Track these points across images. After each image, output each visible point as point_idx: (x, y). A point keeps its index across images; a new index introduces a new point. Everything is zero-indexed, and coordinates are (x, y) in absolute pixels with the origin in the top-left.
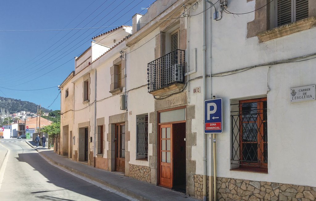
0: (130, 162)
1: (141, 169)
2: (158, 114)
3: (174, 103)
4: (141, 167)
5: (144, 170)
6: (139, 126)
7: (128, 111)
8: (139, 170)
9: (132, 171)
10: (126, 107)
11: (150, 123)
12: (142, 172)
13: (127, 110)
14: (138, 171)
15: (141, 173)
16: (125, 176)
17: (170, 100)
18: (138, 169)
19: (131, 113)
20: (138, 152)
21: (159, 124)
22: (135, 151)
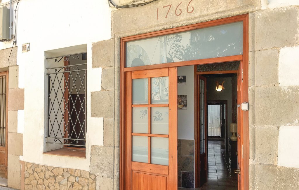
0: (21, 158)
1: (63, 176)
2: (121, 46)
3: (190, 10)
4: (61, 172)
5: (72, 179)
6: (53, 77)
7: (19, 44)
8: (55, 177)
9: (32, 177)
10: (12, 36)
11: (94, 66)
12: (64, 182)
13: (15, 42)
14: (52, 180)
15: (60, 184)
16: (7, 186)
17: (174, 6)
18: (52, 174)
19: (26, 48)
20: (49, 136)
21: (125, 70)
22: (41, 132)
